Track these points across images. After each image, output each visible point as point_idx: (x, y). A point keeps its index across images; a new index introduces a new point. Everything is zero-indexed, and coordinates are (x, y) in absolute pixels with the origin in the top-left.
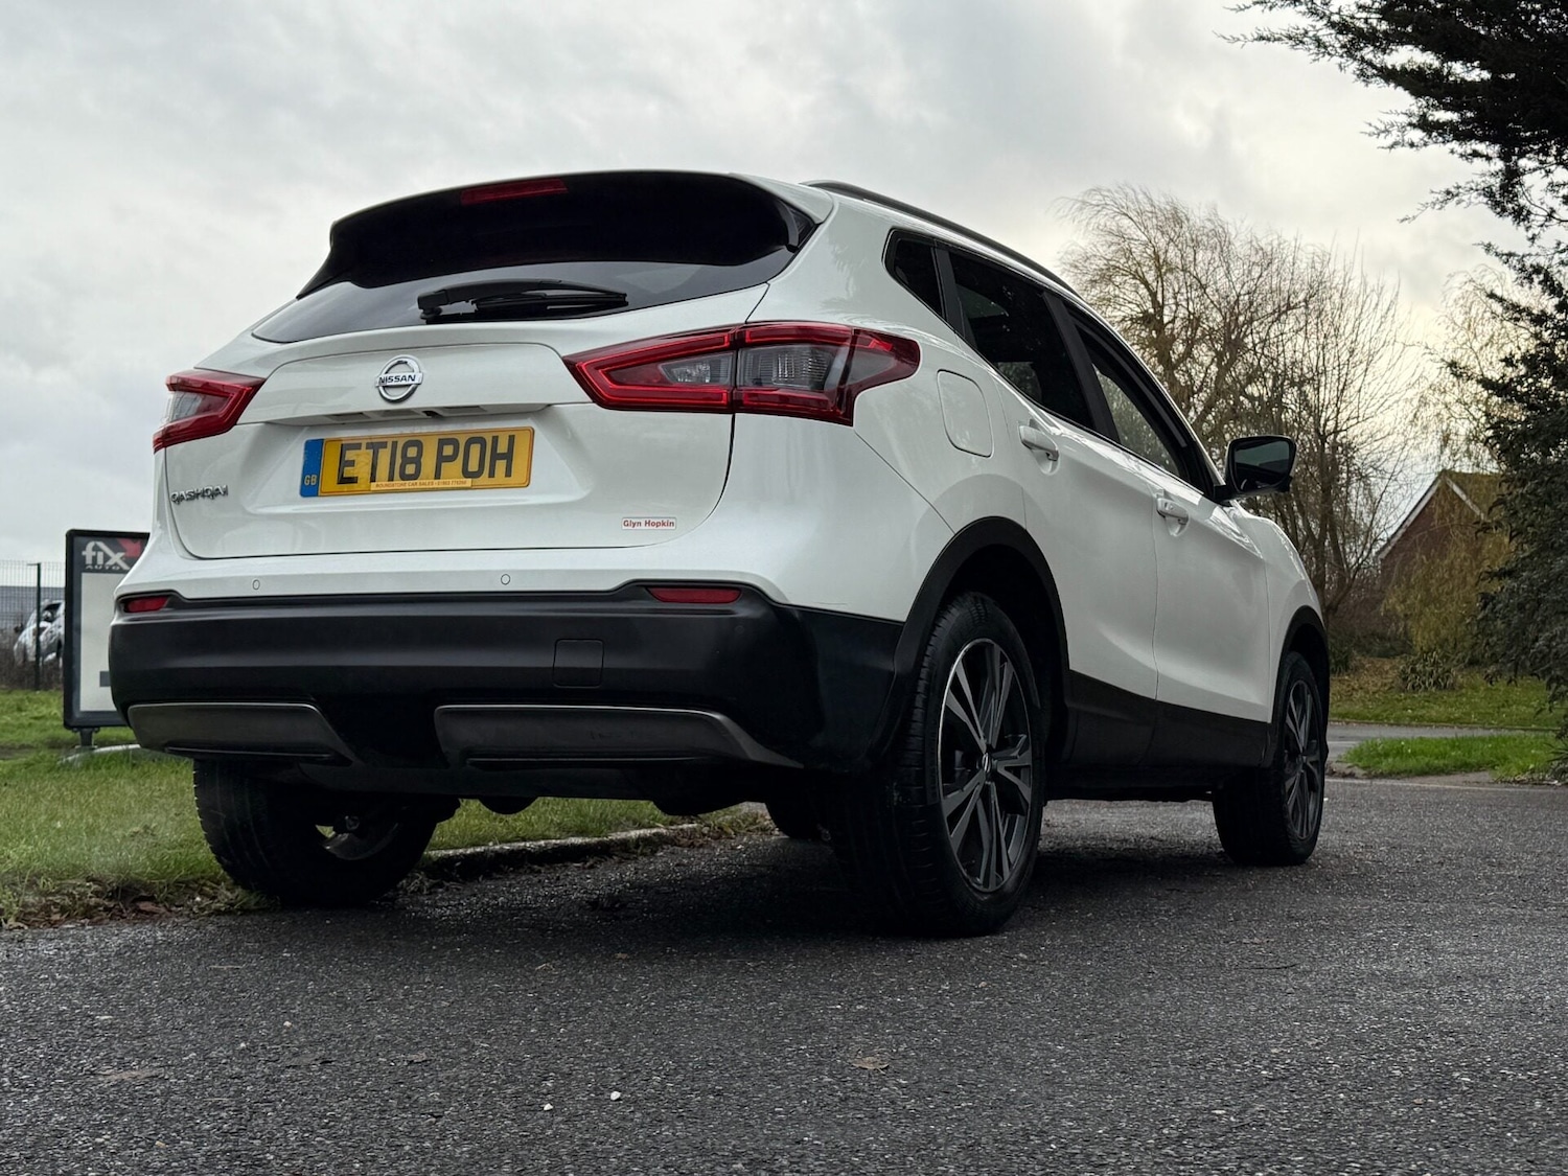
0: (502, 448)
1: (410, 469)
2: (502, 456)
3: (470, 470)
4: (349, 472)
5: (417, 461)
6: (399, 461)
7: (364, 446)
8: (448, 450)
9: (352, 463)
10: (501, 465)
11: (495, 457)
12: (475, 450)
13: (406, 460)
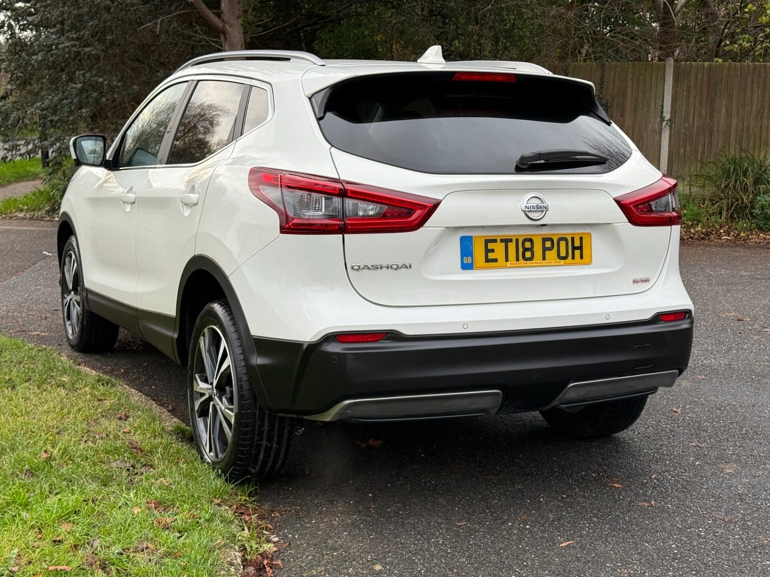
0: (577, 244)
1: (528, 254)
2: (577, 248)
3: (561, 255)
4: (491, 256)
5: (531, 249)
6: (521, 250)
7: (499, 241)
8: (548, 244)
9: (492, 251)
10: (577, 252)
11: (574, 248)
12: (563, 244)
13: (525, 250)
